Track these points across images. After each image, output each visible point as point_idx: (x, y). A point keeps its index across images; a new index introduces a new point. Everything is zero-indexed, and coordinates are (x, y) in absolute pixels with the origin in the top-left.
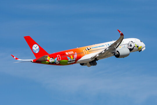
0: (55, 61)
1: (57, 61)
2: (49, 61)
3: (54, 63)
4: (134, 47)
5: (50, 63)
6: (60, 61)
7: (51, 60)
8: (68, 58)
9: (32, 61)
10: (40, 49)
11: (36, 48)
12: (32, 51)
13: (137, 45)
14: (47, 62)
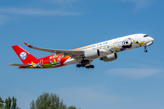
0: (38, 66)
1: (40, 65)
2: (33, 66)
3: (37, 67)
4: (132, 43)
5: (34, 68)
6: (42, 65)
7: (35, 65)
9: (18, 67)
10: (27, 56)
11: (23, 55)
12: (20, 58)
13: (136, 41)
14: (31, 67)
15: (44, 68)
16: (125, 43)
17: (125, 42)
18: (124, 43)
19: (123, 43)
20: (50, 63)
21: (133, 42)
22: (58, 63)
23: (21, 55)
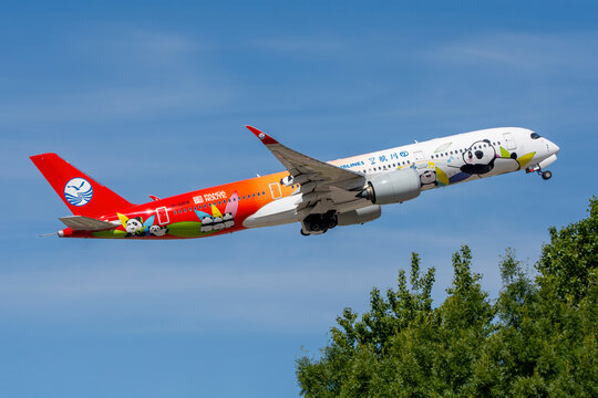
0: (145, 228)
1: (156, 227)
2: (125, 230)
3: (142, 235)
4: (496, 157)
5: (129, 235)
6: (165, 226)
7: (133, 226)
8: (200, 214)
9: (61, 232)
10: (94, 193)
11: (78, 189)
12: (65, 200)
13: (511, 152)
14: (116, 231)
15: (168, 236)
16: (474, 156)
17: (473, 152)
18: (471, 157)
19: (467, 154)
20: (197, 219)
21: (499, 153)
22: (225, 218)
23: (67, 190)
